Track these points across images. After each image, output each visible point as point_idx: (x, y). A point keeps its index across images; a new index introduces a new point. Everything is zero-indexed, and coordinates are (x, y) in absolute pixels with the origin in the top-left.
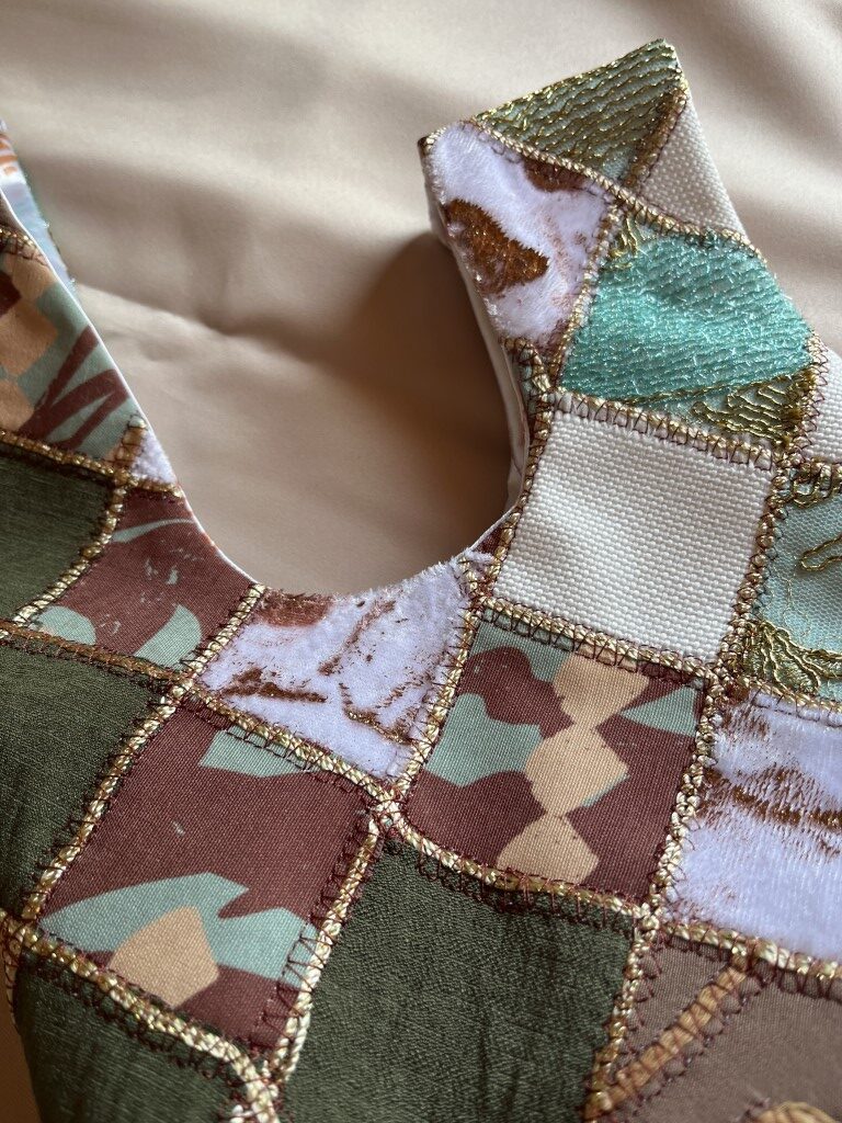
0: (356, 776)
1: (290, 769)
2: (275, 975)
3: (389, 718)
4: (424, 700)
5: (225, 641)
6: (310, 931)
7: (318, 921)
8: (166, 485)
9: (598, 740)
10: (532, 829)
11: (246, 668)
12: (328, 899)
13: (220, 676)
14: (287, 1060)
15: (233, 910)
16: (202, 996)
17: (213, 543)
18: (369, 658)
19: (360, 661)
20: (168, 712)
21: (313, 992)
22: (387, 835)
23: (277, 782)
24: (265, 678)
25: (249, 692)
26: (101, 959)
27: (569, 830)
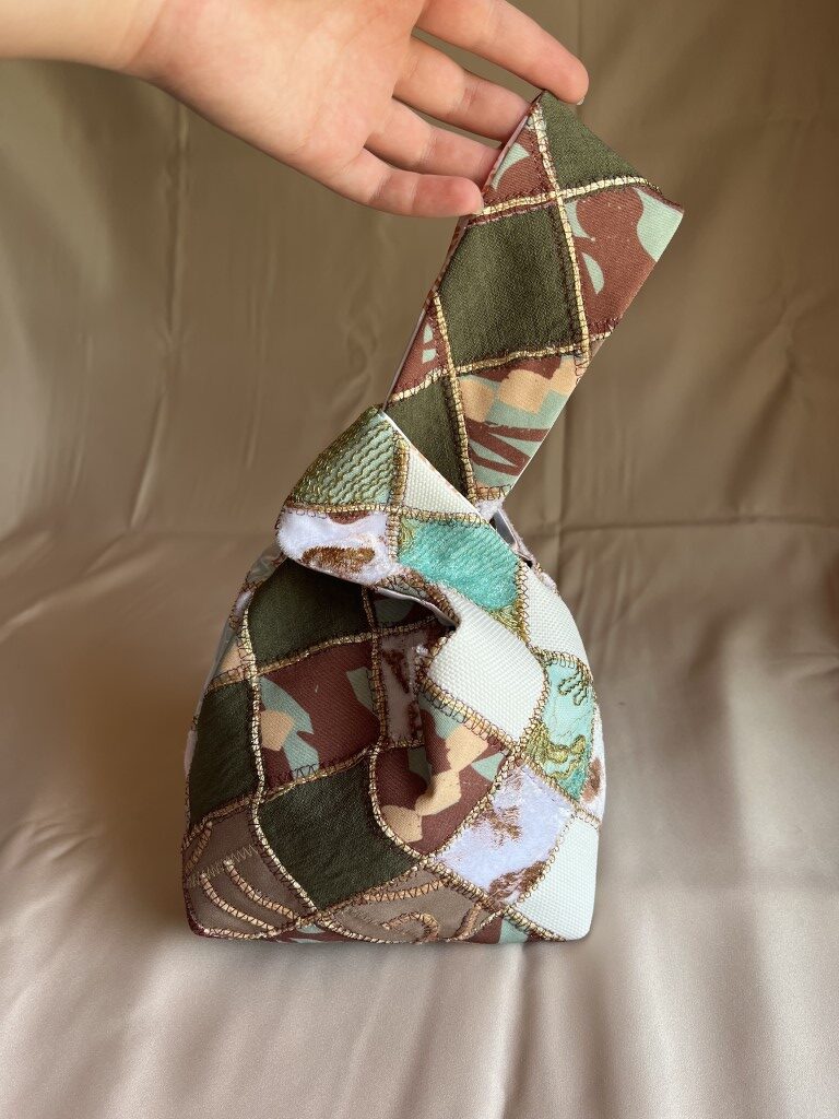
0: (383, 729)
1: (369, 707)
2: (292, 768)
5: (407, 630)
6: (315, 767)
7: (322, 767)
10: (404, 810)
11: (400, 650)
12: (332, 763)
13: (389, 645)
15: (302, 735)
16: (272, 751)
20: (358, 640)
21: (298, 786)
22: (367, 757)
24: (402, 662)
25: (390, 662)
26: (262, 708)
27: (419, 823)
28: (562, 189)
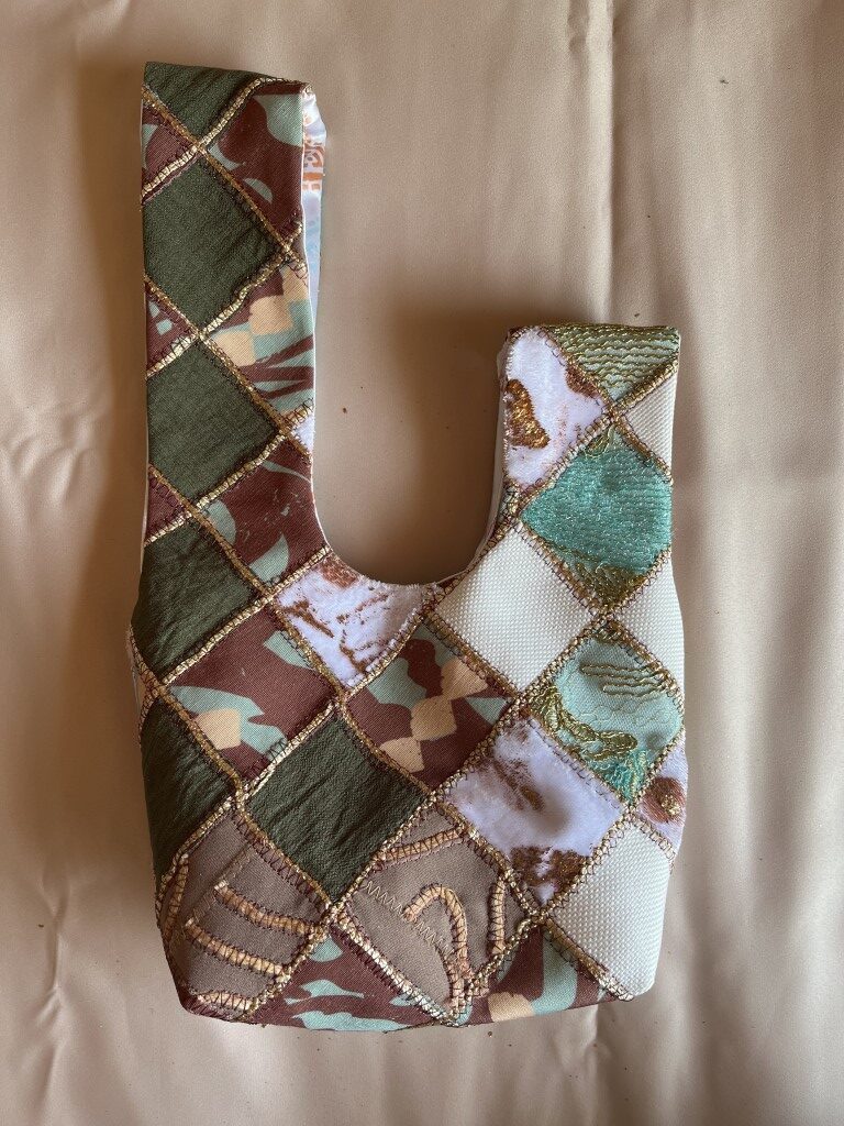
0: (332, 680)
1: (303, 665)
2: (262, 751)
3: (359, 657)
4: (380, 654)
5: (297, 577)
6: (285, 741)
7: (290, 738)
8: (306, 450)
9: (450, 708)
10: (403, 739)
11: (302, 599)
12: (298, 731)
13: (288, 598)
14: (256, 787)
15: (254, 720)
16: (229, 750)
17: (314, 501)
18: (363, 623)
19: (358, 621)
20: (257, 610)
21: (277, 766)
22: (336, 711)
23: (295, 668)
24: (309, 609)
25: (299, 614)
26: (193, 715)
28: (199, 140)
